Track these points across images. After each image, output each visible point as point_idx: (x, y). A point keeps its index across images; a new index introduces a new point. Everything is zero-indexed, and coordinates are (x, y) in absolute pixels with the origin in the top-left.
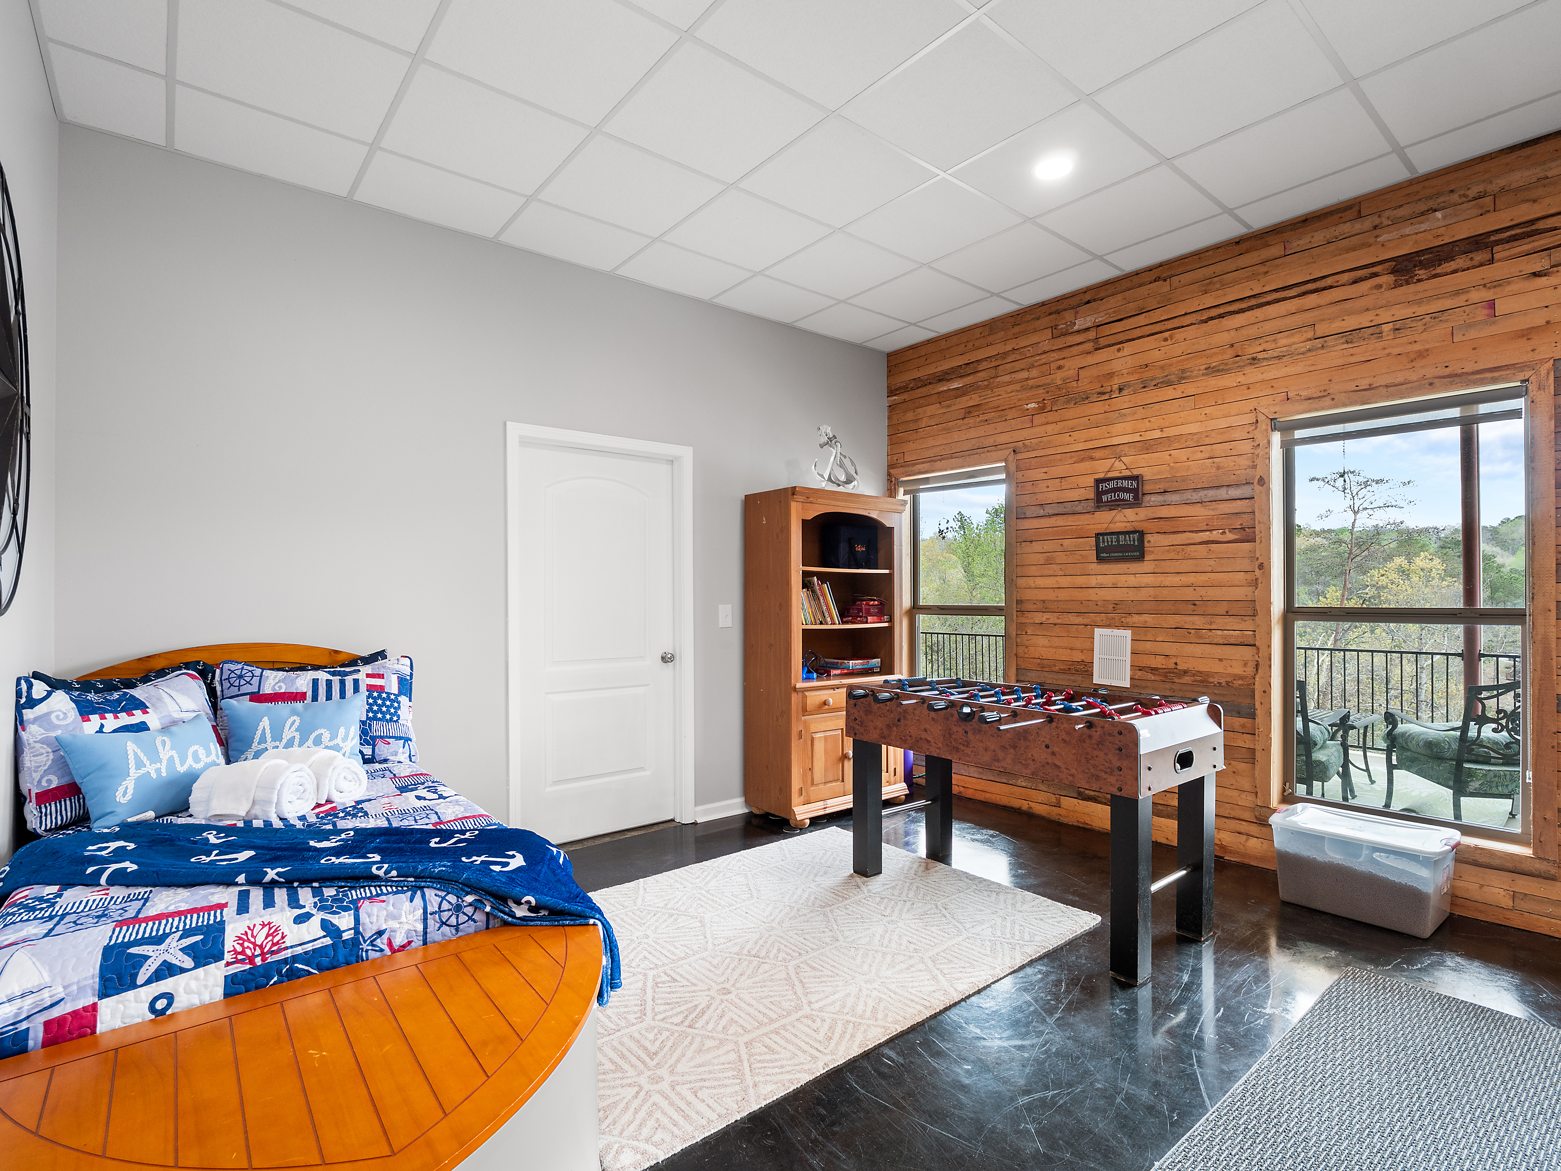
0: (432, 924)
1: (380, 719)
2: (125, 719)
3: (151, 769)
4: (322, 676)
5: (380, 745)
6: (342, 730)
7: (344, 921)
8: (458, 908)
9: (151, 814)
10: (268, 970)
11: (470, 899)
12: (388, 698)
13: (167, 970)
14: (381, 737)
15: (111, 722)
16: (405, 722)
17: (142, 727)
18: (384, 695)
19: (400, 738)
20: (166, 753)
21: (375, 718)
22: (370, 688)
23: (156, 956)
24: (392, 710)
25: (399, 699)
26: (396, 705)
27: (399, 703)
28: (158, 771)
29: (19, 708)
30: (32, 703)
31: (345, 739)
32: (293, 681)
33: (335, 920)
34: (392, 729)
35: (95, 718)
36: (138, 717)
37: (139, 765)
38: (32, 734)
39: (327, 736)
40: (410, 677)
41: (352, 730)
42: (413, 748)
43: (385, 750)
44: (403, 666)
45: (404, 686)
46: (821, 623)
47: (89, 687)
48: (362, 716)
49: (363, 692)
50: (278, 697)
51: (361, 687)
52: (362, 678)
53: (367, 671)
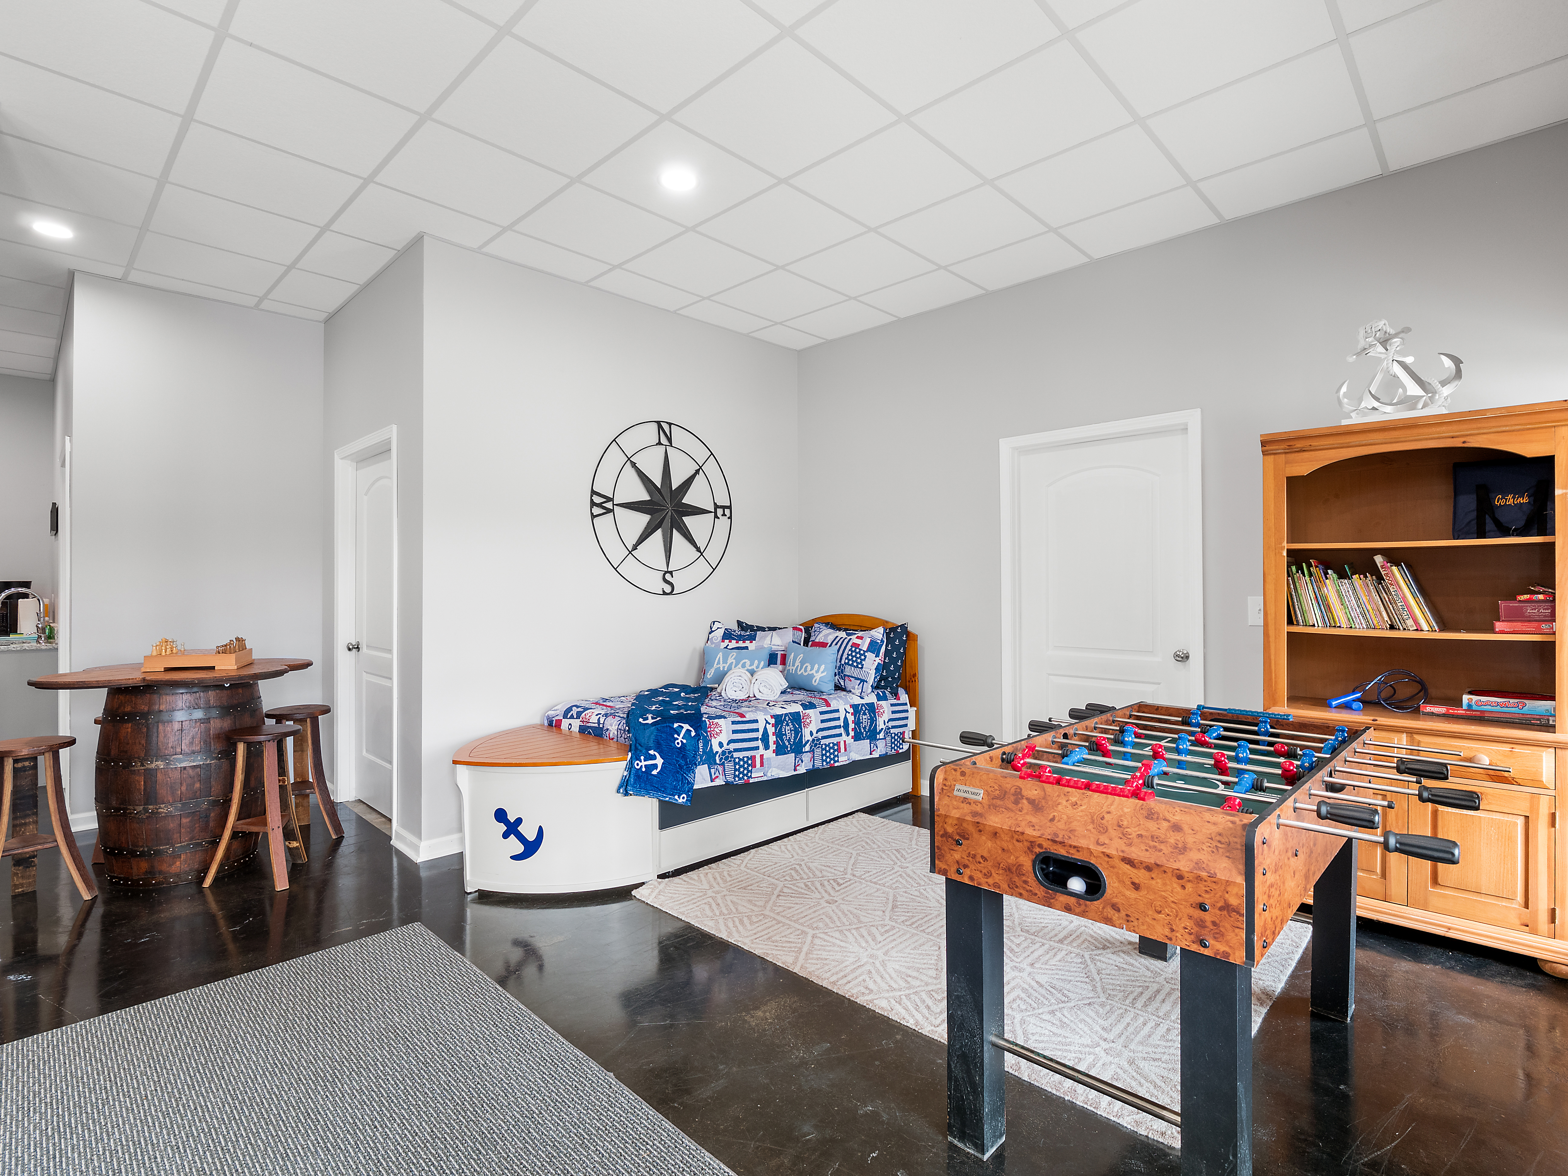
1: (850, 665)
2: (740, 644)
3: (721, 665)
4: (844, 634)
6: (816, 666)
7: (602, 720)
8: (623, 732)
10: (586, 728)
12: (861, 653)
13: (572, 717)
14: (849, 676)
15: (732, 644)
16: (867, 670)
17: (746, 648)
18: (859, 650)
19: (858, 679)
20: (731, 661)
21: (848, 664)
22: (853, 645)
24: (859, 661)
25: (866, 654)
27: (865, 657)
28: (724, 667)
29: (709, 633)
30: (712, 632)
31: (817, 672)
32: (829, 636)
33: (601, 718)
34: (855, 672)
36: (748, 644)
37: (719, 663)
38: (707, 644)
39: (809, 668)
40: (882, 641)
41: (823, 667)
42: (868, 688)
43: (849, 684)
44: (878, 633)
45: (874, 647)
46: (1392, 627)
47: (753, 629)
48: (839, 660)
49: (849, 647)
50: (817, 644)
51: (850, 643)
52: (854, 638)
53: (860, 634)
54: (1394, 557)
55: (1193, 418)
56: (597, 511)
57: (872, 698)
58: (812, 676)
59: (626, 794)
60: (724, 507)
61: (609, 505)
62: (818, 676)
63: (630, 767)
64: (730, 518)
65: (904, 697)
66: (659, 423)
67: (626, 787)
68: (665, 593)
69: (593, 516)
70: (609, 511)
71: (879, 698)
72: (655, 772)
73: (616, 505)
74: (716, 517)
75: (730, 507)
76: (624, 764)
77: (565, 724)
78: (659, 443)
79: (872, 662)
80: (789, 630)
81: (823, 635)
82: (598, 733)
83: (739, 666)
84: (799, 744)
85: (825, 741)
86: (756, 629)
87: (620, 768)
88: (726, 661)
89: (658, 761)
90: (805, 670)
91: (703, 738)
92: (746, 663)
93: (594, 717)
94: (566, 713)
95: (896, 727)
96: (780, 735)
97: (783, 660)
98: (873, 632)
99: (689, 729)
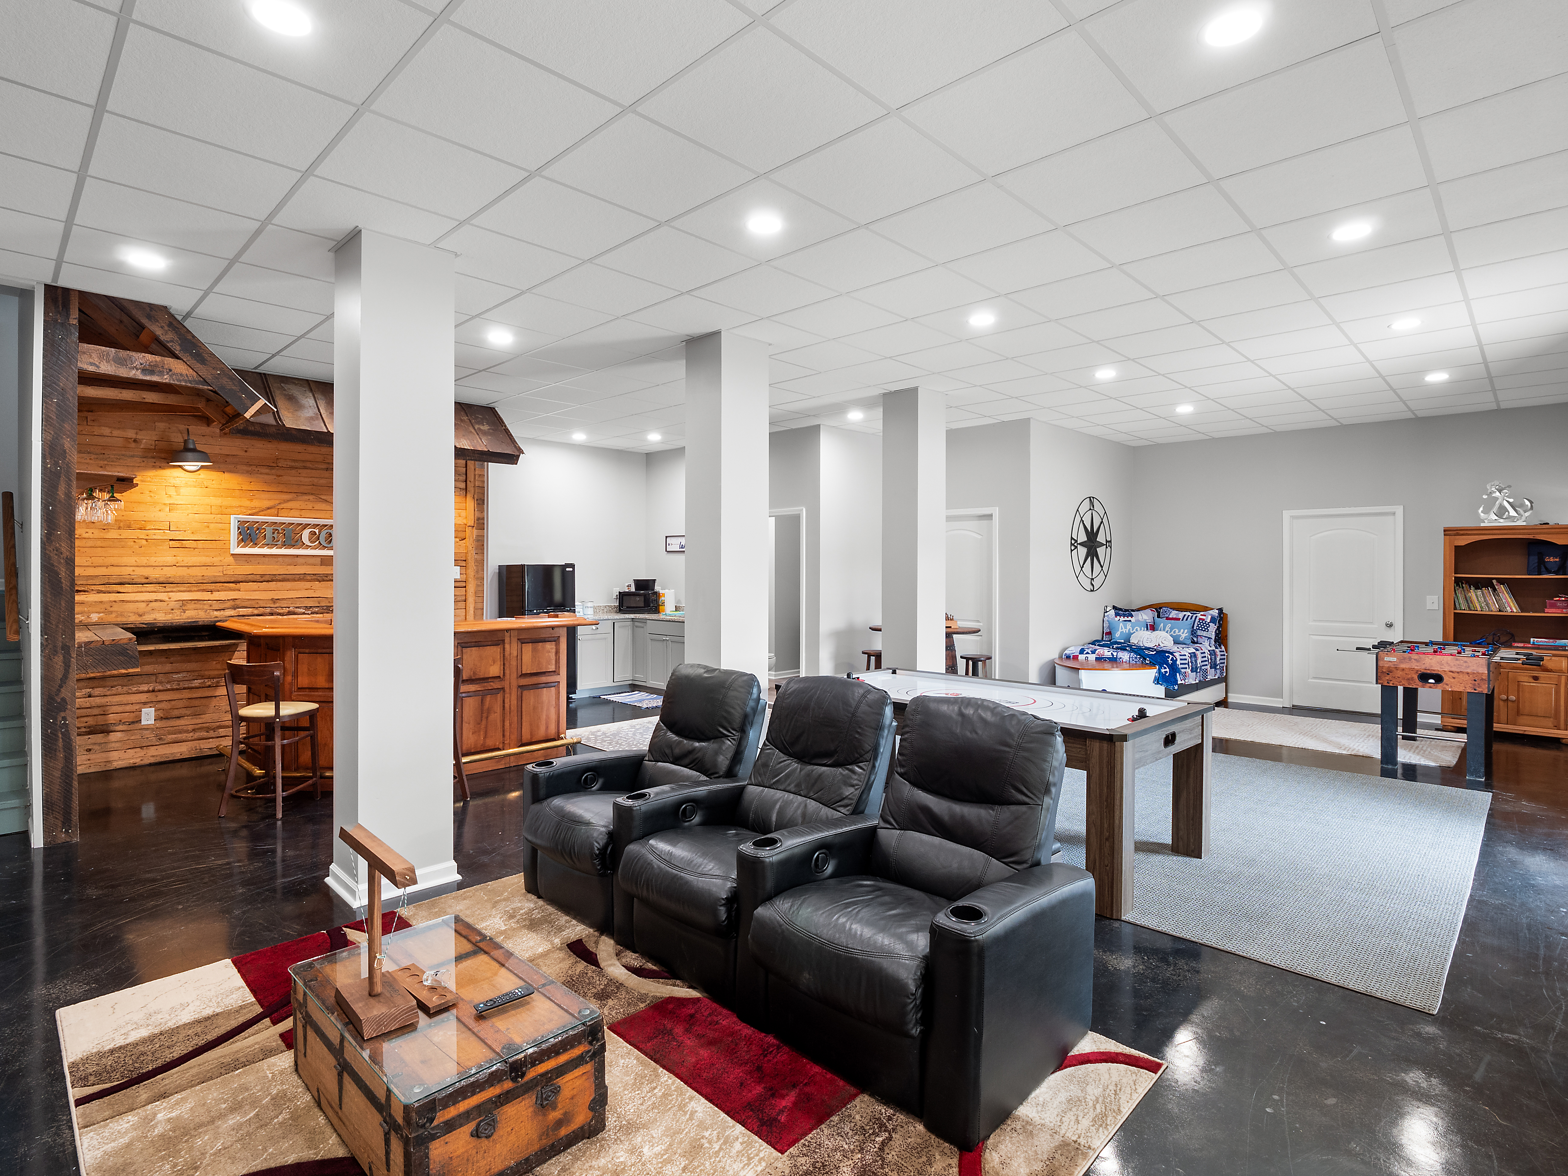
0: (1131, 660)
2: (1126, 619)
3: (1124, 630)
4: (1188, 614)
5: (1199, 637)
6: (1182, 630)
7: (1115, 654)
8: (1136, 658)
9: (1123, 641)
10: (1102, 658)
11: (1138, 657)
12: (1205, 623)
13: (1088, 653)
15: (1122, 619)
17: (1130, 621)
20: (1128, 627)
21: (1199, 629)
22: (1200, 619)
23: (1087, 651)
24: (1206, 627)
25: (1210, 624)
26: (1208, 626)
28: (1126, 631)
29: (1104, 613)
30: (1107, 612)
31: (1183, 633)
32: (1178, 614)
33: (1113, 653)
34: (1205, 634)
35: (1118, 617)
36: (1130, 618)
37: (1122, 629)
38: (1106, 619)
39: (1177, 631)
40: (1217, 617)
41: (1186, 630)
42: (1212, 641)
43: (1200, 640)
44: (1215, 613)
45: (1213, 620)
46: (1500, 611)
47: (1126, 610)
48: (1193, 627)
49: (1197, 620)
50: (1172, 619)
51: (1198, 618)
52: (1199, 616)
53: (1202, 613)
54: (1501, 581)
55: (1399, 510)
56: (1073, 548)
57: (1213, 648)
58: (1180, 636)
59: (1158, 683)
62: (1183, 636)
63: (1159, 672)
64: (1111, 548)
65: (1223, 648)
66: (1090, 498)
67: (1157, 681)
68: (1091, 591)
69: (1072, 550)
70: (1076, 547)
71: (1216, 648)
72: (1167, 675)
73: (1079, 544)
74: (1107, 548)
75: (1110, 541)
76: (1155, 671)
77: (1082, 657)
78: (1091, 509)
79: (1213, 628)
80: (1148, 611)
81: (1174, 614)
82: (1113, 660)
83: (1137, 630)
84: (1197, 668)
85: (1203, 668)
86: (1128, 610)
87: (1152, 673)
88: (1126, 628)
89: (1168, 670)
90: (1174, 632)
91: (1174, 661)
92: (1139, 629)
93: (1107, 652)
94: (1082, 651)
95: (1221, 663)
96: (1192, 663)
97: (1153, 628)
98: (1211, 612)
99: (1171, 656)
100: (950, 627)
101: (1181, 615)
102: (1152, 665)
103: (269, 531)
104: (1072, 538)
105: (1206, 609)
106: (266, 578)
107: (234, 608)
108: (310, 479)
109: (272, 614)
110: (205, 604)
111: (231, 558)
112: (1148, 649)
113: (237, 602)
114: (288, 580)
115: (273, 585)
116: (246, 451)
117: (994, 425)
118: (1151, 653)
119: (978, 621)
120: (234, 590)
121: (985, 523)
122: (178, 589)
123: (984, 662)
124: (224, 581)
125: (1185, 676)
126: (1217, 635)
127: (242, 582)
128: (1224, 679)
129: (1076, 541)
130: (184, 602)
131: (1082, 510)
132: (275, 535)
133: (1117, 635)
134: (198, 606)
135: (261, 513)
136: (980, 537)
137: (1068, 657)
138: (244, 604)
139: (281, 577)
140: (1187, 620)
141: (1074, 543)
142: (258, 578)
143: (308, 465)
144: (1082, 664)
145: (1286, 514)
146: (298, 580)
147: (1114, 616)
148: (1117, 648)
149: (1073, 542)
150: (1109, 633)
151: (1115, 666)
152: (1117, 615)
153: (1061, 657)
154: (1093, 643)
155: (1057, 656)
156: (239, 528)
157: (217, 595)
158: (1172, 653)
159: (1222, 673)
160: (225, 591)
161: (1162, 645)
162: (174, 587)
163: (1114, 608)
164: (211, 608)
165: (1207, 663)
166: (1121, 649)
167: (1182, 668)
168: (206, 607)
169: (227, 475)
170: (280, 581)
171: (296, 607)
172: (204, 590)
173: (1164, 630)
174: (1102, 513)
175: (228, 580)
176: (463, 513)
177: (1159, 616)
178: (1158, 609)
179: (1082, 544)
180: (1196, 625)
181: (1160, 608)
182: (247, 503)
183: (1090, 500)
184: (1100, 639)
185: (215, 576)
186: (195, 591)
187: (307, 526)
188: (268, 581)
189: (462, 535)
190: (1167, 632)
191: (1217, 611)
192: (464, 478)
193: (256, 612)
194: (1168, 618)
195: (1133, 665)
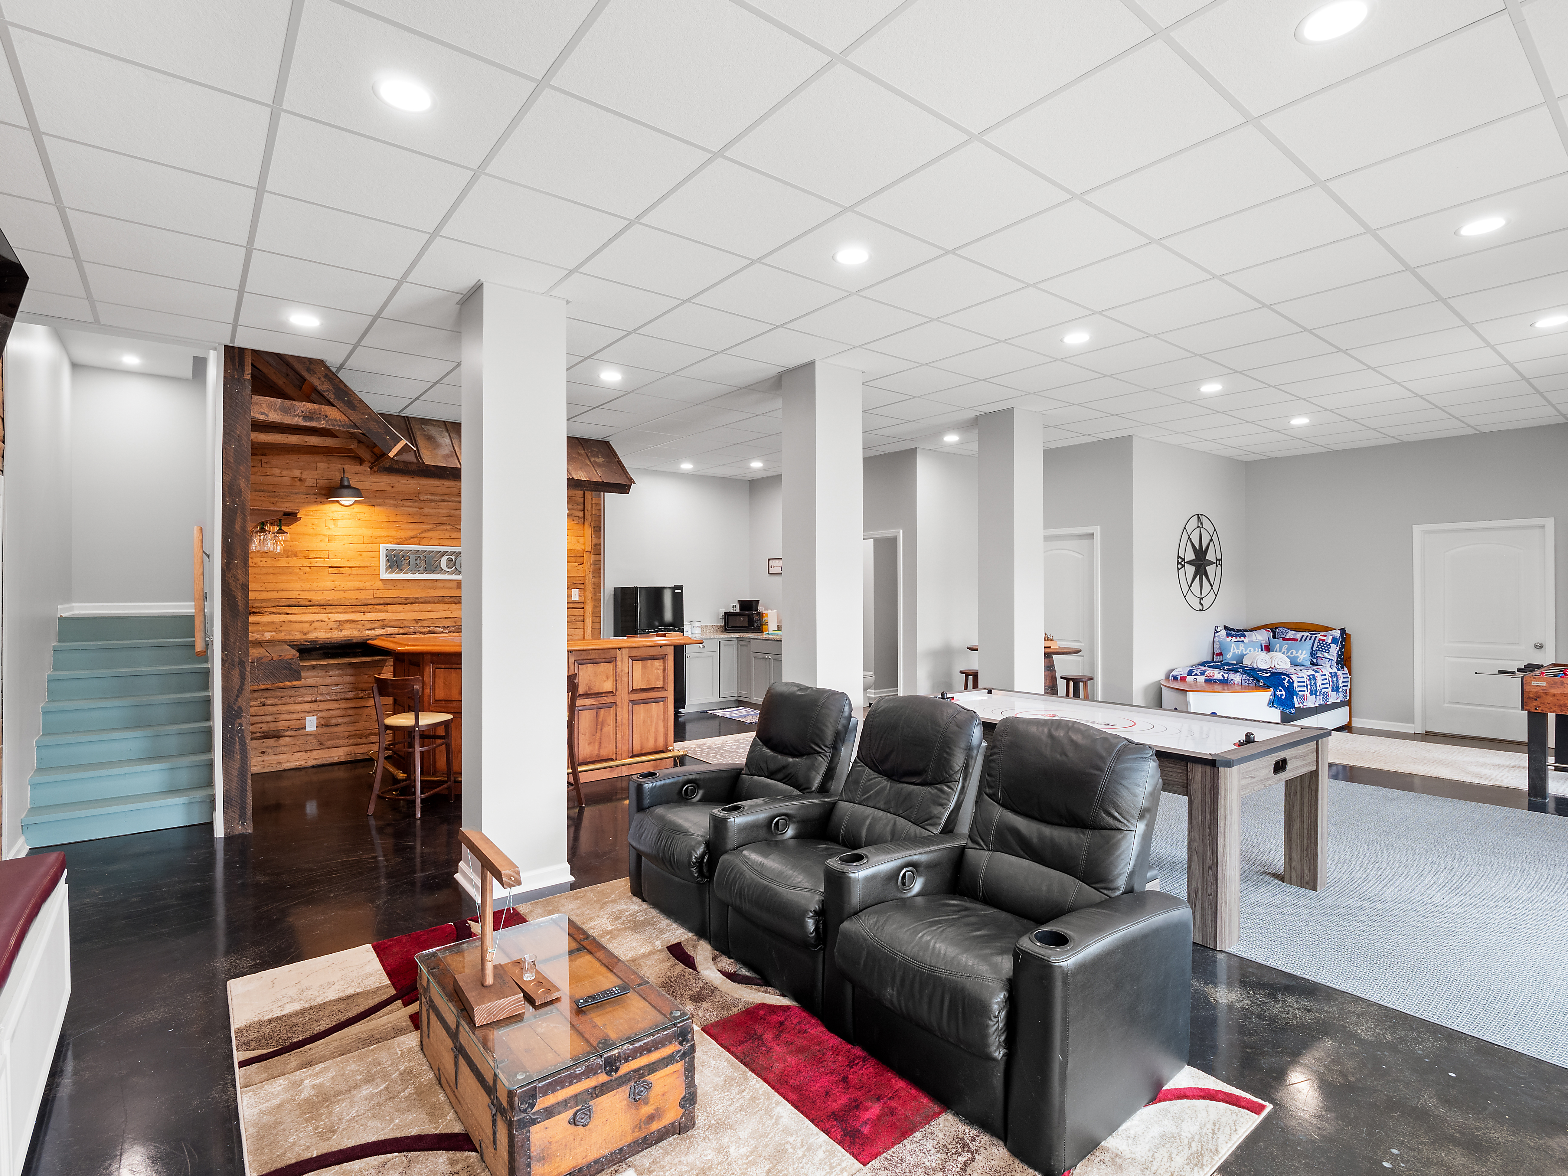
0: (1243, 681)
2: (1238, 639)
3: (1236, 651)
4: (1307, 634)
5: (1319, 659)
6: (1300, 651)
7: (1226, 675)
8: (1249, 680)
9: (1235, 662)
10: (1212, 680)
11: (1251, 678)
12: (1326, 644)
13: (1196, 674)
14: (1320, 657)
15: (1234, 639)
16: (1332, 654)
17: (1243, 641)
18: (1324, 643)
20: (1241, 648)
21: (1319, 650)
22: (1320, 640)
23: (1196, 672)
24: (1326, 648)
25: (1331, 645)
26: (1329, 647)
28: (1238, 652)
29: (1215, 633)
30: (1217, 632)
31: (1301, 654)
32: (1296, 634)
33: (1224, 674)
34: (1325, 655)
35: (1230, 637)
36: (1242, 639)
37: (1234, 650)
38: (1216, 639)
39: (1295, 652)
40: (1339, 638)
41: (1305, 652)
42: (1334, 663)
43: (1320, 661)
44: (1337, 634)
45: (1334, 641)
47: (1238, 631)
48: (1312, 648)
49: (1317, 641)
50: (1289, 639)
51: (1317, 639)
52: (1319, 636)
53: (1322, 634)
56: (1180, 566)
57: (1335, 670)
58: (1298, 657)
59: (1273, 706)
60: (1219, 560)
61: (1183, 563)
62: (1302, 657)
63: (1274, 695)
64: (1221, 566)
65: (1346, 670)
66: (1198, 515)
67: (1272, 704)
68: (1200, 610)
69: (1178, 569)
70: (1183, 566)
71: (1338, 670)
72: (1283, 697)
73: (1186, 562)
74: (1217, 566)
75: (1221, 559)
76: (1270, 693)
77: (1190, 679)
78: (1199, 527)
79: (1334, 649)
80: (1263, 631)
81: (1291, 634)
82: (1224, 682)
83: (1250, 651)
84: (1316, 691)
85: (1323, 691)
86: (1240, 631)
87: (1267, 695)
88: (1238, 649)
89: (1283, 692)
90: (1292, 653)
91: (1291, 683)
92: (1252, 650)
93: (1217, 674)
94: (1190, 673)
95: (1344, 686)
96: (1311, 685)
97: (1268, 648)
98: (1332, 632)
99: (1287, 679)
100: (1050, 647)
101: (1299, 635)
102: (1266, 687)
103: (413, 557)
104: (1179, 557)
105: (1327, 629)
106: (411, 600)
107: (383, 627)
108: (447, 511)
109: (415, 633)
110: (358, 624)
111: (381, 583)
112: (1262, 670)
113: (386, 622)
114: (429, 602)
115: (415, 607)
116: (393, 487)
117: (1094, 443)
118: (1266, 675)
119: (1079, 641)
120: (383, 612)
121: (1086, 542)
122: (336, 610)
123: (1085, 683)
124: (374, 603)
125: (1303, 698)
126: (1339, 656)
127: (389, 604)
128: (1348, 703)
129: (1183, 560)
130: (341, 623)
131: (1189, 528)
132: (418, 562)
133: (1229, 657)
134: (353, 626)
135: (405, 542)
136: (1080, 556)
137: (1175, 679)
138: (391, 624)
139: (422, 600)
140: (1305, 640)
141: (1181, 562)
142: (403, 600)
143: (446, 498)
144: (1190, 685)
145: (1416, 528)
146: (437, 603)
147: (1225, 636)
148: (1229, 670)
149: (1180, 560)
150: (1220, 654)
151: (1226, 688)
152: (1228, 635)
153: (1167, 678)
154: (1203, 664)
155: (1163, 677)
156: (387, 556)
157: (368, 616)
158: (1288, 676)
159: (1345, 696)
160: (376, 612)
161: (1277, 667)
162: (332, 609)
163: (1225, 627)
164: (363, 627)
165: (1327, 686)
166: (1233, 671)
167: (1300, 691)
168: (359, 627)
169: (377, 508)
170: (422, 603)
171: (436, 627)
172: (357, 612)
173: (1280, 651)
174: (1211, 531)
175: (378, 602)
176: (581, 540)
177: (1274, 637)
178: (1274, 629)
179: (1189, 563)
180: (1315, 646)
181: (1276, 628)
182: (393, 533)
183: (1199, 517)
184: (1209, 659)
185: (366, 599)
186: (350, 612)
187: (444, 553)
188: (411, 604)
189: (580, 560)
190: (1283, 653)
191: (1339, 632)
192: (582, 507)
193: (401, 631)
194: (1284, 639)
195: (1245, 687)
